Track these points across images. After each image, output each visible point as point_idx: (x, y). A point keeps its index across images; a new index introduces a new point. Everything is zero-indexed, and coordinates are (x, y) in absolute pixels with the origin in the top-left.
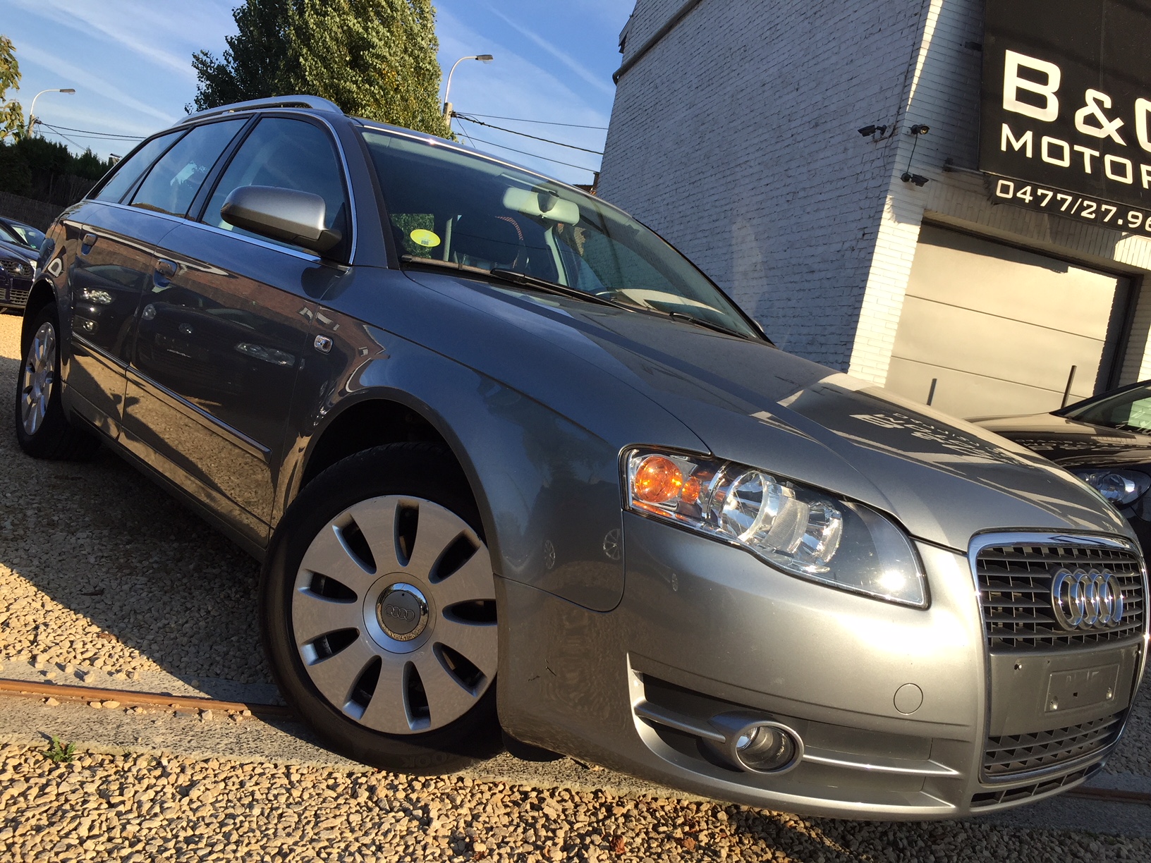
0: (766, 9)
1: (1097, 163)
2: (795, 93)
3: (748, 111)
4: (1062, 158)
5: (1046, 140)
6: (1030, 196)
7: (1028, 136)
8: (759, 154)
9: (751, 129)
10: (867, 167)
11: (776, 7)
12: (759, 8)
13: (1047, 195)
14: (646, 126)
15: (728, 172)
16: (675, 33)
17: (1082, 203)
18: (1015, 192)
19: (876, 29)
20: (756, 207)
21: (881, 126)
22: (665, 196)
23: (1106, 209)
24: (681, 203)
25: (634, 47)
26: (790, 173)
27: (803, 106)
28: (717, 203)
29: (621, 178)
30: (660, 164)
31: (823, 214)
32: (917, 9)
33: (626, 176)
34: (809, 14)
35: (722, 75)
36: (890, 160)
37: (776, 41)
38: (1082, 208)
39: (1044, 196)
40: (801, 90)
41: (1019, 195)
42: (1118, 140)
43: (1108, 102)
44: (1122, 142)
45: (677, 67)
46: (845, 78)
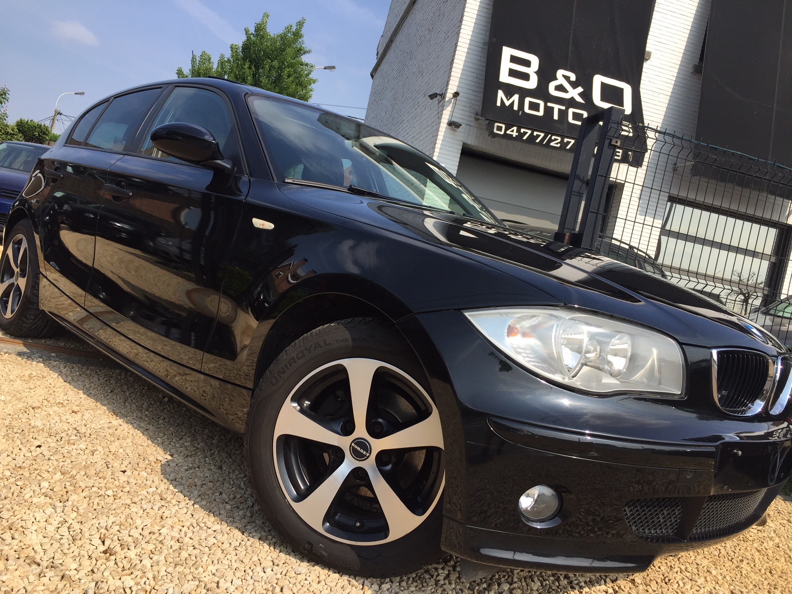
1: (563, 114)
3: (407, 90)
4: (538, 110)
5: (527, 100)
6: (517, 132)
7: (516, 98)
11: (423, 26)
13: (527, 133)
14: (378, 104)
17: (551, 137)
18: (506, 130)
19: (447, 36)
21: (441, 93)
23: (567, 141)
36: (442, 113)
37: (420, 46)
38: (550, 140)
39: (525, 133)
41: (508, 132)
42: (579, 99)
43: (573, 77)
44: (582, 101)
45: (392, 65)
46: (436, 66)
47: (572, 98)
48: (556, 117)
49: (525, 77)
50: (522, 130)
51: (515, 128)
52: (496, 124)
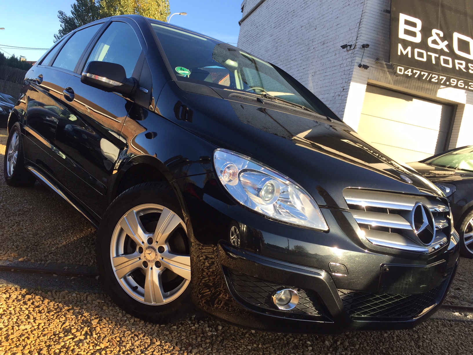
1: (438, 59)
2: (315, 30)
3: (295, 38)
4: (423, 57)
5: (416, 50)
6: (411, 73)
7: (409, 49)
8: (300, 56)
9: (297, 45)
10: (345, 61)
13: (417, 73)
14: (253, 44)
15: (288, 63)
17: (432, 75)
18: (405, 71)
19: (347, 4)
21: (350, 44)
23: (442, 78)
25: (247, 10)
27: (318, 36)
31: (327, 81)
35: (284, 22)
36: (354, 58)
37: (307, 8)
38: (431, 78)
41: (406, 73)
42: (446, 50)
43: (442, 35)
44: (448, 51)
45: (266, 19)
46: (335, 24)
47: (442, 49)
48: (434, 62)
49: (414, 34)
50: (414, 71)
51: (410, 70)
52: (399, 68)
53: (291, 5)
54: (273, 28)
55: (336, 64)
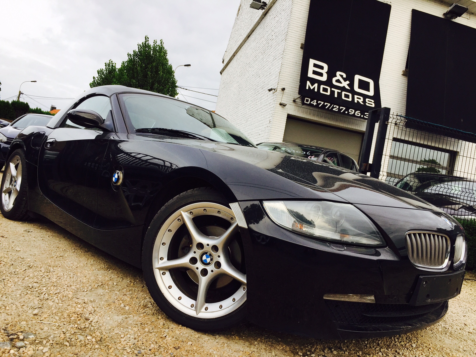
0: (255, 50)
2: (259, 78)
3: (249, 84)
5: (322, 86)
8: (251, 98)
9: (249, 90)
10: (272, 100)
11: (257, 50)
12: (253, 50)
14: (227, 89)
15: (244, 104)
16: (235, 58)
19: (275, 58)
20: (249, 115)
21: (274, 88)
22: (231, 113)
24: (234, 115)
25: (225, 62)
26: (257, 103)
27: (260, 82)
28: (242, 114)
29: (221, 107)
30: (230, 102)
31: (262, 116)
32: (283, 53)
33: (222, 107)
34: (263, 53)
35: (245, 71)
36: (276, 98)
37: (256, 61)
38: (333, 107)
40: (260, 77)
42: (347, 87)
43: (345, 76)
45: (235, 69)
46: (269, 73)
47: (344, 87)
48: (336, 96)
53: (248, 59)
54: (238, 76)
55: (267, 103)
